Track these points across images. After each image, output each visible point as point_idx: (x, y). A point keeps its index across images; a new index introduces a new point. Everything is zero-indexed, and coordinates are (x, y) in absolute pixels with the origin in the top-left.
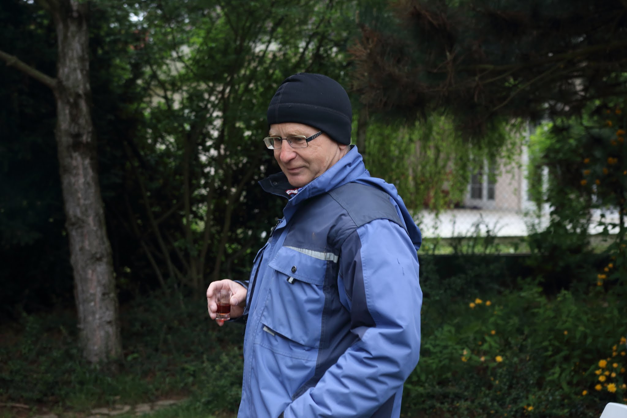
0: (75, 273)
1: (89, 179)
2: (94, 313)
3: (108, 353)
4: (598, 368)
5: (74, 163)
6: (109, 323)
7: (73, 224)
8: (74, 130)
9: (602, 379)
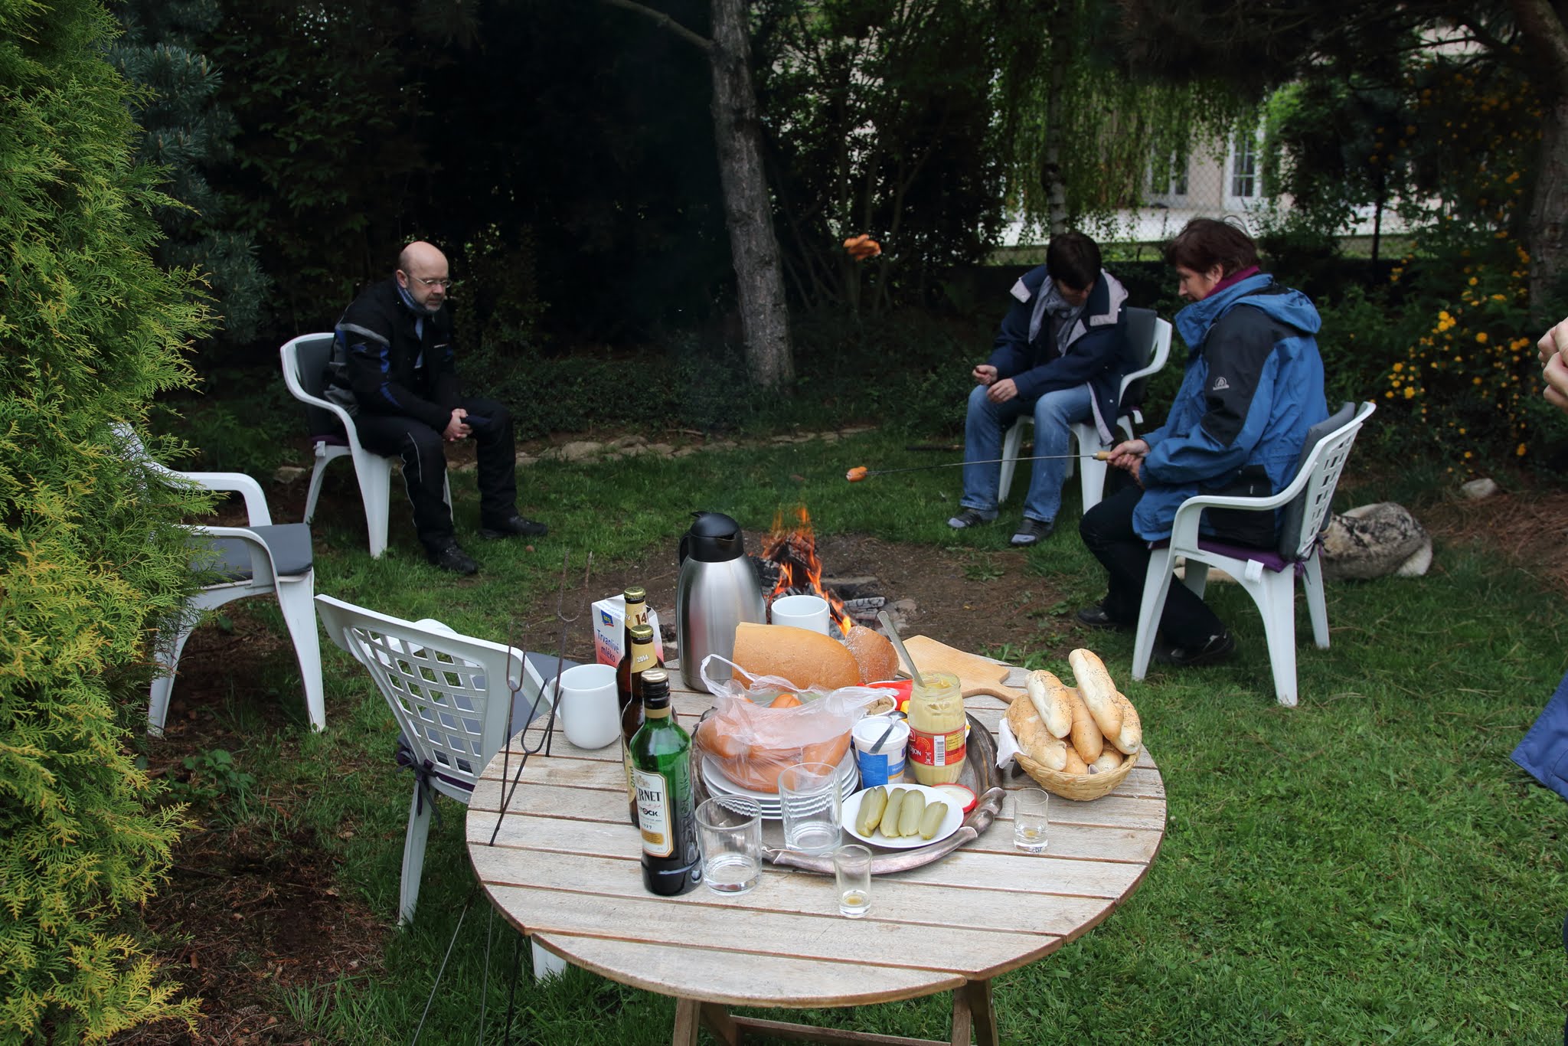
0: (740, 280)
1: (754, 164)
2: (764, 327)
3: (781, 374)
4: (1392, 372)
5: (737, 145)
6: (781, 339)
7: (737, 221)
8: (736, 104)
9: (1396, 384)
